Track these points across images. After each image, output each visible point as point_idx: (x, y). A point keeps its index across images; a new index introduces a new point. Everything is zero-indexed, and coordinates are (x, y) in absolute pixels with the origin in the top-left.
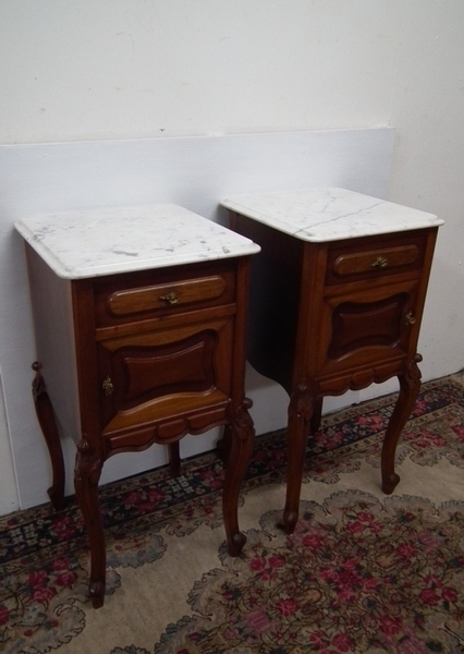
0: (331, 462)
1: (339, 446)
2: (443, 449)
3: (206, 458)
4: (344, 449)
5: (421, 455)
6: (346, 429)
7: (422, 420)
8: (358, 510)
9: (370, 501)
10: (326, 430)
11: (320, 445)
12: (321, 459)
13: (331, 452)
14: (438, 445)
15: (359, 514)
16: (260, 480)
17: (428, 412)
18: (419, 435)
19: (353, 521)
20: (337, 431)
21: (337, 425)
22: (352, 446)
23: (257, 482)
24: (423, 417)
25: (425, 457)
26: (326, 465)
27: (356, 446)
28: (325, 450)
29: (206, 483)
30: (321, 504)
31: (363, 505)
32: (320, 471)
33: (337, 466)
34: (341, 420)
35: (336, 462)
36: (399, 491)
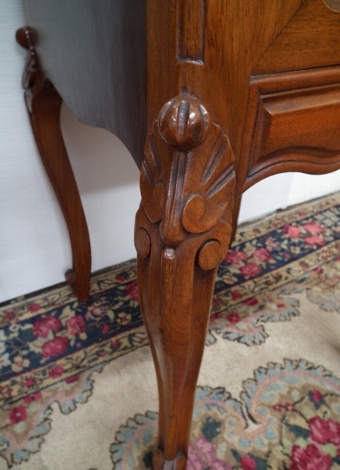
0: (252, 302)
1: (263, 271)
3: (54, 296)
4: (270, 276)
6: (271, 245)
8: (310, 413)
9: (328, 387)
10: (243, 246)
11: (234, 270)
12: (236, 296)
13: (250, 283)
15: (311, 422)
16: (130, 338)
19: (302, 443)
20: (258, 248)
21: (258, 239)
22: (282, 271)
23: (125, 342)
26: (244, 308)
27: (289, 271)
28: (241, 279)
29: (36, 347)
30: (235, 395)
31: (317, 398)
32: (233, 318)
33: (262, 307)
34: (264, 231)
35: (261, 302)
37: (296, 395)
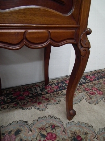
0: (47, 99)
1: (55, 91)
2: (101, 96)
4: (56, 93)
5: (91, 98)
6: (60, 85)
7: (93, 83)
8: (49, 130)
9: (58, 124)
10: (52, 84)
11: (46, 90)
12: (43, 97)
13: (49, 94)
14: (99, 94)
15: (48, 133)
16: (8, 106)
17: (96, 80)
18: (91, 89)
19: (43, 139)
20: (56, 85)
21: (57, 83)
22: (60, 92)
23: (6, 107)
24: (94, 82)
25: (93, 99)
26: (44, 101)
27: (62, 92)
28: (47, 93)
31: (53, 127)
32: (40, 103)
33: (49, 101)
34: (60, 81)
35: (49, 100)
36: (75, 119)
37: (47, 126)
